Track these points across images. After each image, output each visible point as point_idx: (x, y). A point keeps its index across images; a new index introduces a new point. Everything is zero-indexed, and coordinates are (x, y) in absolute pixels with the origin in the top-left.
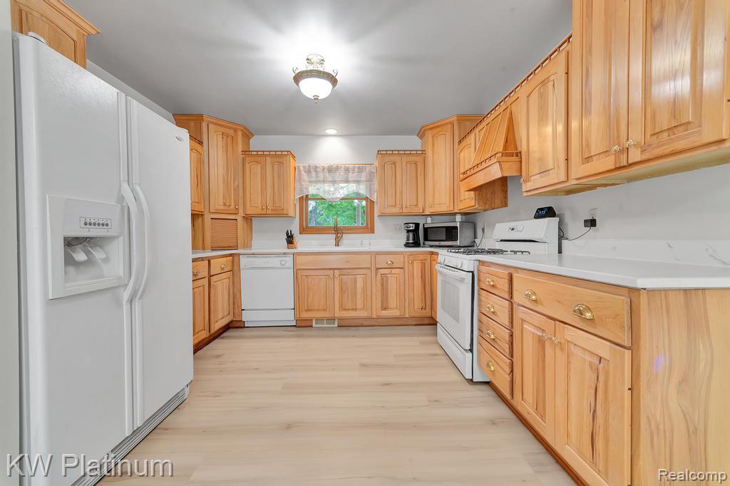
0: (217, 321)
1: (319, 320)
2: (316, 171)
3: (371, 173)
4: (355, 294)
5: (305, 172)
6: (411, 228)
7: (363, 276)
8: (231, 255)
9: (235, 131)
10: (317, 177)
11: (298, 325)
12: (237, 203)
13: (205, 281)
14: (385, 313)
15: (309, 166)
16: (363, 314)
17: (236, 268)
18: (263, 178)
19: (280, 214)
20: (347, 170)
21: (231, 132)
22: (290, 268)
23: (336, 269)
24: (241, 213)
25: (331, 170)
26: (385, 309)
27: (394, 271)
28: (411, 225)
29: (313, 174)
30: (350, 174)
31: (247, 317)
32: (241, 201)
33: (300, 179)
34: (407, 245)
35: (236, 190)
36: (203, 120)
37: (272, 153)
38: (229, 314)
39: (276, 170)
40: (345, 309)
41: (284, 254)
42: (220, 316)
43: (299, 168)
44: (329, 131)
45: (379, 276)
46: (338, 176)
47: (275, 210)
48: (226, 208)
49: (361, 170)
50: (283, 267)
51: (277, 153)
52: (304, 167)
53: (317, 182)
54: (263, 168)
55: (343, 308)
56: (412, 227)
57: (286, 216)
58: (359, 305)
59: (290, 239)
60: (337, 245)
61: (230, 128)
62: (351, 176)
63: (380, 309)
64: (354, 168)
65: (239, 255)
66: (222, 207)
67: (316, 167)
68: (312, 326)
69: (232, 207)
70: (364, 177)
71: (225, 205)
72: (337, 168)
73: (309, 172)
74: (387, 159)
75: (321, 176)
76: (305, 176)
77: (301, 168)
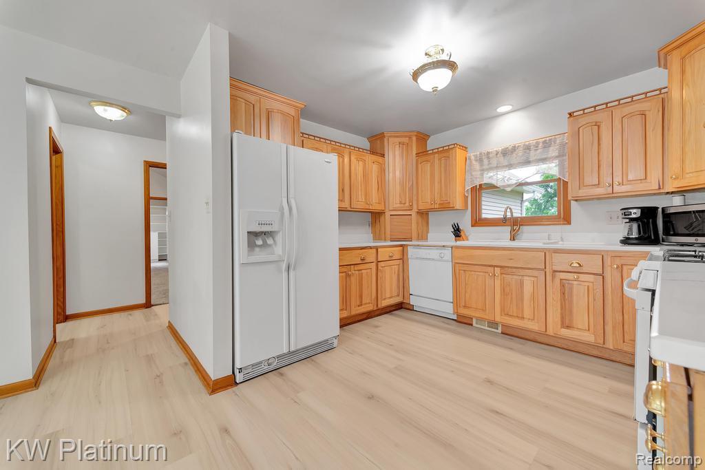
0: (385, 299)
1: (480, 320)
2: (488, 158)
3: (563, 145)
4: (522, 300)
5: (476, 160)
6: (633, 216)
7: (532, 279)
8: (401, 246)
9: (410, 137)
10: (489, 164)
11: (460, 320)
12: (411, 201)
13: (373, 266)
14: (565, 332)
15: (481, 154)
16: (534, 326)
17: (405, 257)
18: (432, 175)
19: (446, 207)
20: (527, 148)
21: (406, 140)
22: (447, 261)
23: (497, 266)
24: (415, 209)
25: (505, 153)
26: (568, 327)
27: (582, 277)
28: (635, 211)
29: (486, 161)
30: (532, 153)
31: (413, 301)
32: (415, 198)
33: (471, 169)
34: (626, 241)
35: (411, 189)
36: (384, 137)
37: (440, 150)
38: (398, 295)
39: (443, 165)
40: (507, 315)
41: (444, 246)
42: (388, 295)
43: (470, 159)
44: (502, 109)
45: (557, 282)
46: (514, 159)
47: (442, 204)
48: (402, 205)
49: (547, 144)
50: (441, 259)
51: (445, 148)
52: (476, 156)
53: (491, 169)
54: (432, 166)
55: (505, 312)
56: (636, 214)
57: (453, 209)
58: (527, 312)
59: (457, 232)
60: (513, 238)
61: (406, 136)
62: (533, 155)
63: (559, 326)
64: (538, 143)
65: (407, 245)
66: (398, 205)
67: (488, 153)
68: (472, 325)
69: (407, 204)
70: (553, 151)
71: (401, 203)
72: (514, 149)
73: (480, 160)
74: (583, 121)
75: (494, 162)
76: (476, 165)
77: (473, 158)
